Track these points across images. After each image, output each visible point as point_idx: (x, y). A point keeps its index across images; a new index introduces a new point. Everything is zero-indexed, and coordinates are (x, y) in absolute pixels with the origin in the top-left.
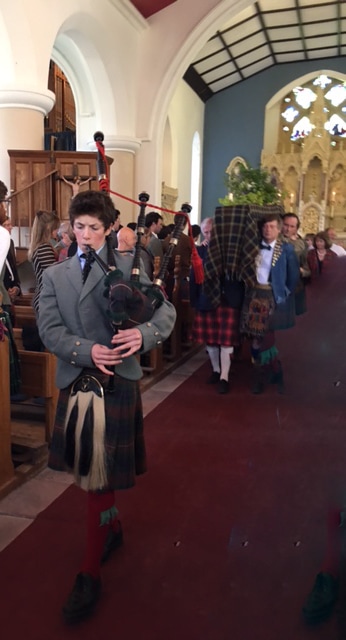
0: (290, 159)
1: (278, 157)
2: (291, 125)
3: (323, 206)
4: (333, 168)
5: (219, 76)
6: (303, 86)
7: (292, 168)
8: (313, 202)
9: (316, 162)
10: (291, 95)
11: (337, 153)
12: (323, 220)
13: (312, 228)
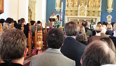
8: (83, 5)
12: (86, 12)
13: (83, 14)
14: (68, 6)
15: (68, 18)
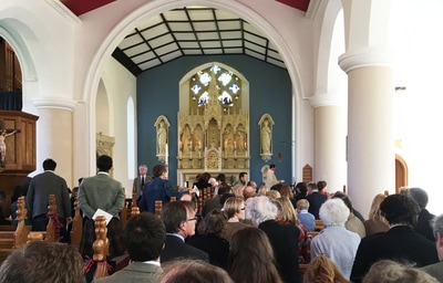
0: (196, 119)
1: (189, 117)
2: (198, 96)
3: (220, 151)
4: (224, 126)
5: (145, 60)
6: (204, 71)
7: (199, 125)
8: (213, 148)
9: (213, 121)
10: (195, 76)
11: (226, 117)
12: (220, 160)
13: (214, 165)
14: (182, 150)
15: (184, 175)
